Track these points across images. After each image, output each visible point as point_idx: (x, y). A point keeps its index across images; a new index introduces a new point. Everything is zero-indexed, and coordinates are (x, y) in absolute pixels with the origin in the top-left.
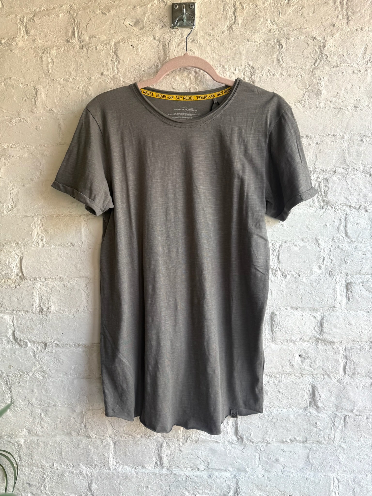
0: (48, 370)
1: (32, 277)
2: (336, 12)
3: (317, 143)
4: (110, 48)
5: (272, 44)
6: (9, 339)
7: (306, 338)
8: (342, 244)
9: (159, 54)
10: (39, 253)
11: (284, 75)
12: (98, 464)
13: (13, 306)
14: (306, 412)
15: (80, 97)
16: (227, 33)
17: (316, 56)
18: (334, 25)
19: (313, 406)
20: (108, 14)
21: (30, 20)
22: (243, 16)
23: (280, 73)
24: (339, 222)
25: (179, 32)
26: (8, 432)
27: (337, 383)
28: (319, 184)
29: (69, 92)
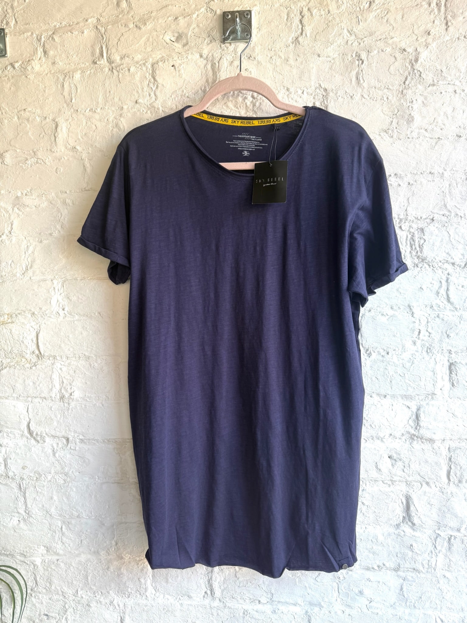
0: (71, 472)
1: (51, 356)
2: (432, 16)
3: (409, 184)
4: (147, 69)
5: (350, 59)
6: (23, 432)
7: (398, 435)
8: (443, 313)
9: (207, 75)
10: (60, 325)
11: (365, 98)
12: (133, 592)
13: (27, 391)
14: (398, 530)
15: (110, 131)
16: (292, 46)
17: (406, 73)
18: (429, 32)
19: (407, 523)
20: (143, 28)
21: (49, 38)
22: (312, 25)
23: (359, 95)
24: (439, 284)
25: (231, 47)
26: (22, 549)
27: (439, 493)
28: (413, 236)
29: (96, 126)
